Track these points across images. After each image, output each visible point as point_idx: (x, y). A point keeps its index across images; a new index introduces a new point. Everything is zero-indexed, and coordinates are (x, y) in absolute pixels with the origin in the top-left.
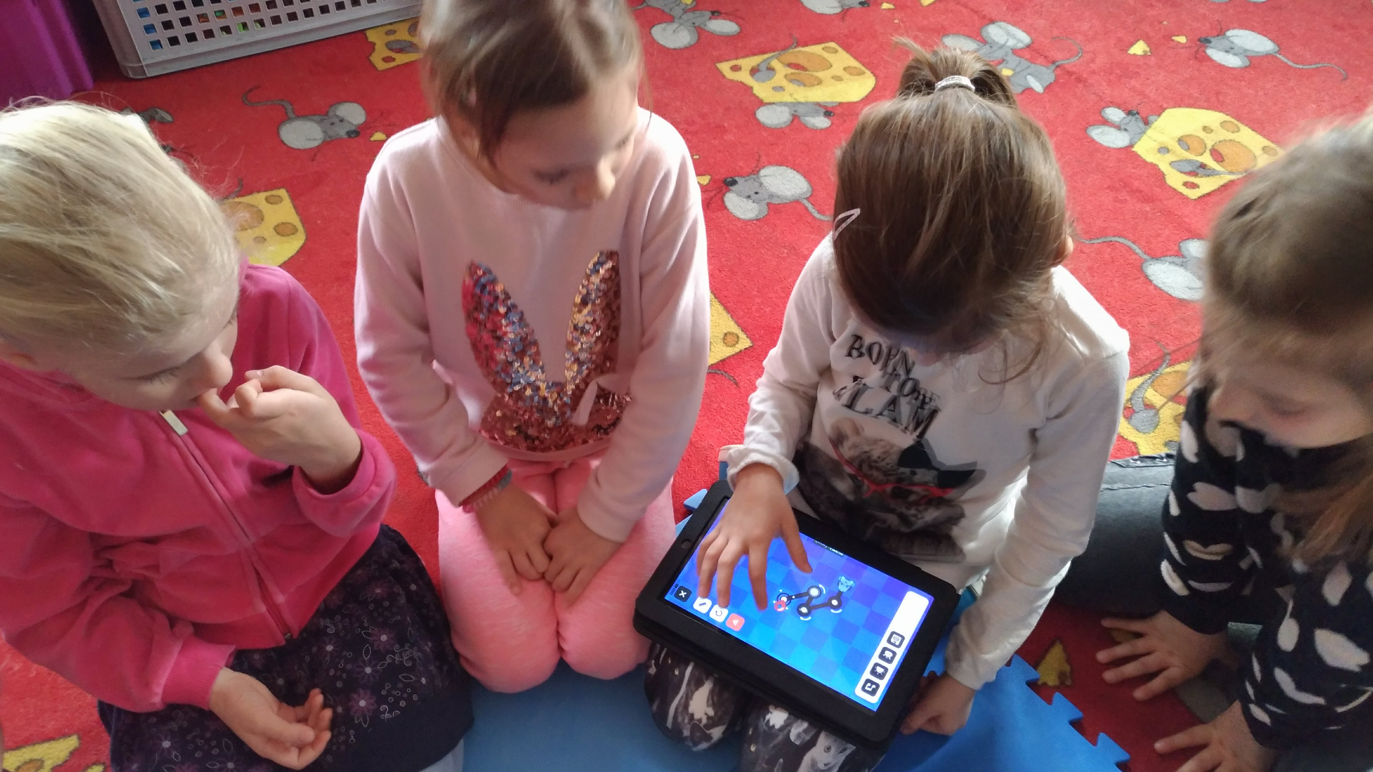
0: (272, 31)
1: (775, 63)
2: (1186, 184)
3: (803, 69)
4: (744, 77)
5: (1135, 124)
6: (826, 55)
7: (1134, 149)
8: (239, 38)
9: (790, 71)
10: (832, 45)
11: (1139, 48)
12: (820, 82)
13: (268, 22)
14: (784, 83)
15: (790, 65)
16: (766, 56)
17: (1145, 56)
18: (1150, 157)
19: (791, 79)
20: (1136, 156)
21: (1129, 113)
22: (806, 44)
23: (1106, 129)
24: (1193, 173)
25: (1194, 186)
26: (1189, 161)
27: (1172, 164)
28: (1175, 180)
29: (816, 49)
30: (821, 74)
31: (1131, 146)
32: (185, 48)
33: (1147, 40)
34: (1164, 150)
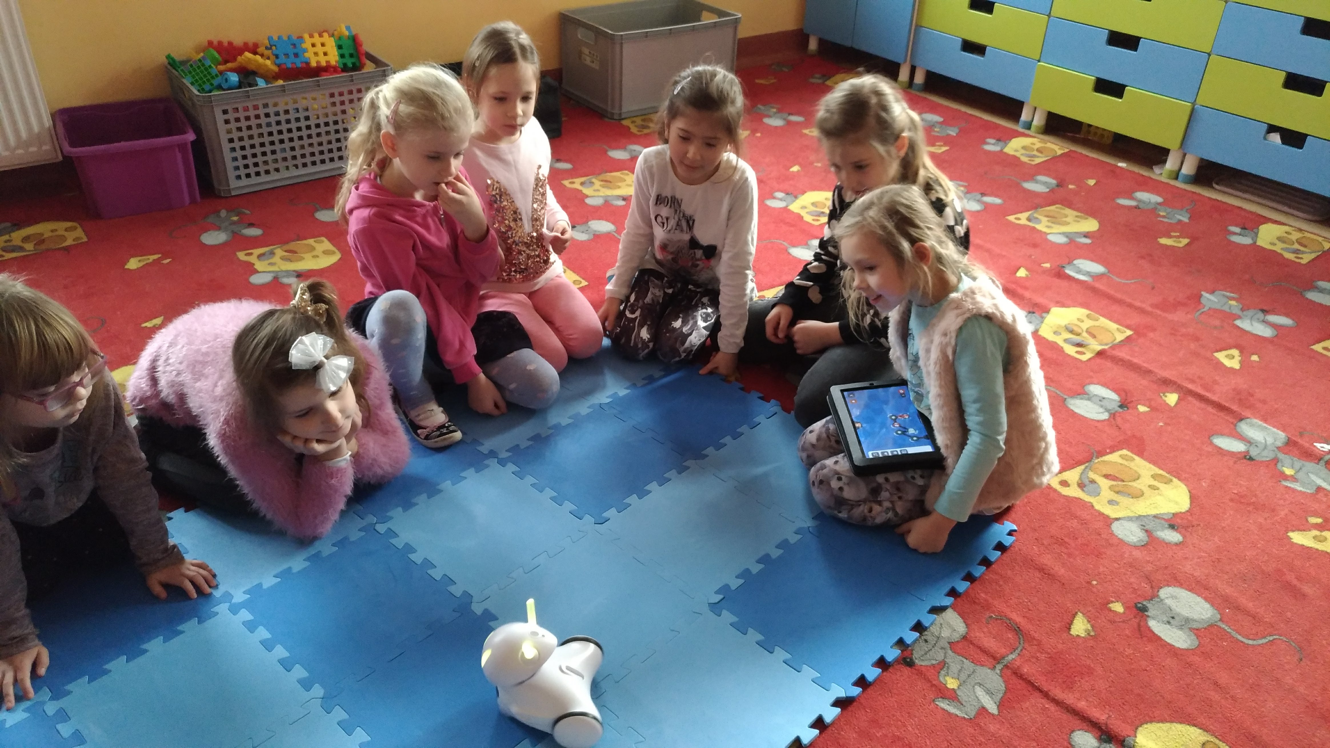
0: (302, 171)
1: (594, 180)
2: (813, 220)
3: (610, 182)
4: (577, 186)
5: (789, 198)
6: (622, 176)
7: (788, 208)
8: (284, 174)
9: (602, 183)
10: (626, 172)
11: (795, 169)
12: (619, 187)
13: (300, 166)
14: (600, 188)
15: (602, 181)
16: (588, 177)
17: (798, 171)
18: (796, 211)
19: (603, 187)
20: (789, 210)
21: (787, 194)
22: (611, 172)
23: (774, 200)
24: (819, 216)
25: (818, 220)
26: (816, 211)
27: (807, 213)
28: (808, 218)
29: (617, 174)
30: (620, 184)
31: (787, 206)
32: (254, 180)
33: (800, 165)
34: (804, 207)
